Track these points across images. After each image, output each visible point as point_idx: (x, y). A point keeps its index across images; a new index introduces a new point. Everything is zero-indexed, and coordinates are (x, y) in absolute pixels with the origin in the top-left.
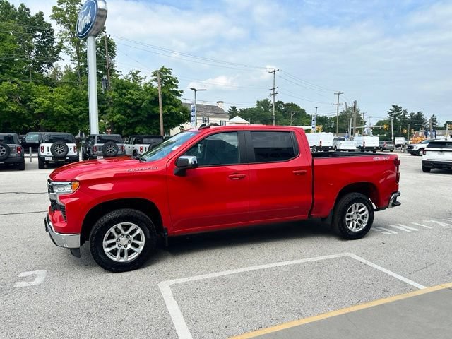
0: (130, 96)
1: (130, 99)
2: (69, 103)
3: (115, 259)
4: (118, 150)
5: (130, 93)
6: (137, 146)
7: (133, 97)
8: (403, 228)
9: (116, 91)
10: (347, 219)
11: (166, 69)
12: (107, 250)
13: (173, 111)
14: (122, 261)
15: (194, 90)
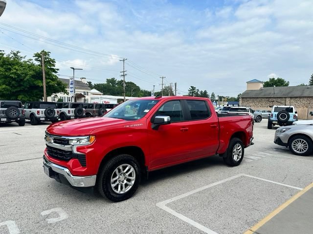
0: (15, 71)
1: (15, 73)
3: (118, 192)
4: (19, 113)
5: (15, 69)
6: (34, 110)
7: (18, 72)
8: (252, 157)
10: (233, 154)
11: (45, 52)
12: (113, 186)
13: (50, 84)
14: (122, 192)
15: (74, 69)
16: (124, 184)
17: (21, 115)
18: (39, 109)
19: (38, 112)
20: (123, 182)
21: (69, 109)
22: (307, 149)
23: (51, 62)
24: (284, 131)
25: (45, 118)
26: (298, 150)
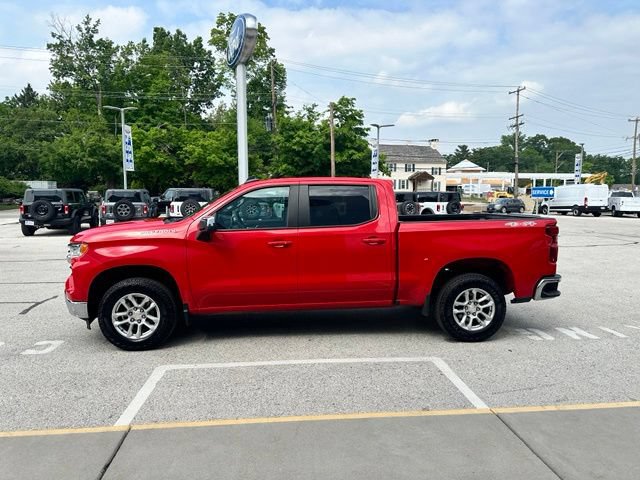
2: (224, 151)
3: (126, 335)
7: (303, 141)
9: (281, 133)
10: (456, 311)
13: (354, 157)
14: (133, 338)
15: (377, 126)
16: (140, 325)
20: (138, 321)
23: (356, 117)
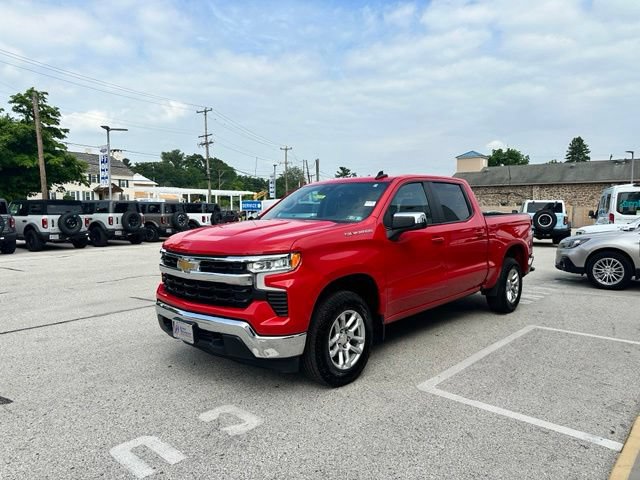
3: (339, 366)
4: (3, 226)
6: (35, 219)
11: (37, 92)
12: (332, 354)
14: (345, 367)
15: (107, 128)
16: (347, 350)
17: (6, 229)
18: (45, 217)
19: (44, 222)
20: (344, 346)
21: (110, 215)
22: (622, 277)
23: (50, 115)
24: (578, 245)
25: (59, 234)
26: (605, 280)
